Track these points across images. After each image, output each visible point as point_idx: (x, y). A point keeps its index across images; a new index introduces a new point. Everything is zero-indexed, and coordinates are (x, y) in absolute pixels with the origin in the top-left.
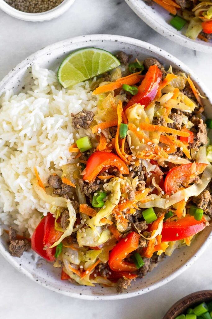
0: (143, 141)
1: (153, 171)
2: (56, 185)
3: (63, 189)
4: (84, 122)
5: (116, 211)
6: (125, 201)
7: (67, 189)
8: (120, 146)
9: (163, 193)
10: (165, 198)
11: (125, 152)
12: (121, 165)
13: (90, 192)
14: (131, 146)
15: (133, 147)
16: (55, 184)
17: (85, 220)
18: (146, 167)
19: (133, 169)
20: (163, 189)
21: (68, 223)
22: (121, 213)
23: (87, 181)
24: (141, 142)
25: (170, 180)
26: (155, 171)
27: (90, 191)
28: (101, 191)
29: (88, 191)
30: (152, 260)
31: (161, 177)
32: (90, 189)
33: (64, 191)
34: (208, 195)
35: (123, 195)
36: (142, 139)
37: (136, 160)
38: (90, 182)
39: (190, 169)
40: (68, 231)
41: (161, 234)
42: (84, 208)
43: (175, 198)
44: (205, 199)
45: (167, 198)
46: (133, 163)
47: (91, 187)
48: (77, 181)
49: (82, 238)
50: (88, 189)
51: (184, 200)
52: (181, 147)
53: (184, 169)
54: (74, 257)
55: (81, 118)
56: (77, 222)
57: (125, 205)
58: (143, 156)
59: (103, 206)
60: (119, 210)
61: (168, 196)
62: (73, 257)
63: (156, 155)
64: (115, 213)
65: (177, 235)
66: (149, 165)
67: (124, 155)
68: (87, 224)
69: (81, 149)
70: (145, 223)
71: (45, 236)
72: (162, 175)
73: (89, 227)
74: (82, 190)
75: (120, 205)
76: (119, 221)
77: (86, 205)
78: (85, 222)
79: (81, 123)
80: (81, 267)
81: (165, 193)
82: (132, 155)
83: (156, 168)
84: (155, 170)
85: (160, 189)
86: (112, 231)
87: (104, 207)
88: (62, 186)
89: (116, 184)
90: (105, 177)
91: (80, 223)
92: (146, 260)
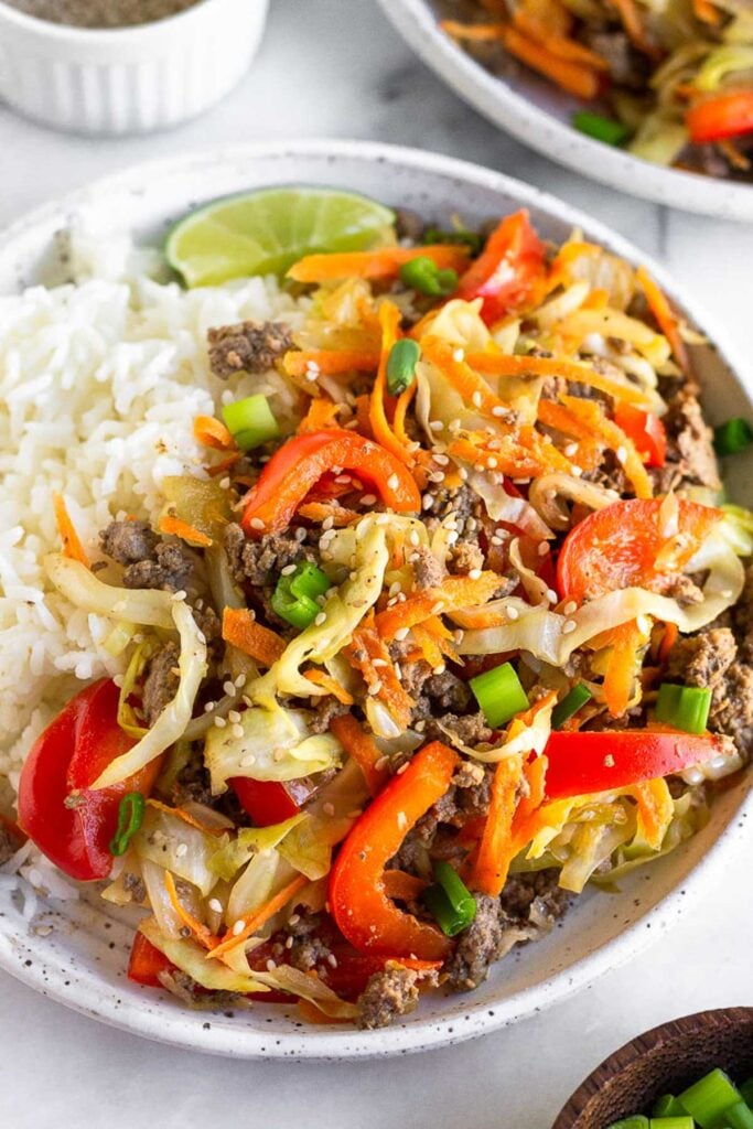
0: (477, 399)
1: (514, 520)
2: (136, 544)
3: (160, 557)
4: (254, 348)
5: (366, 640)
6: (403, 598)
7: (176, 561)
8: (390, 416)
9: (552, 596)
10: (561, 612)
11: (406, 432)
12: (390, 470)
13: (269, 566)
14: (430, 420)
15: (437, 425)
16: (132, 538)
17: (240, 680)
18: (488, 502)
19: (437, 505)
20: (553, 583)
21: (172, 686)
22: (385, 649)
23: (257, 523)
24: (468, 402)
25: (580, 549)
26: (522, 525)
27: (269, 556)
28: (310, 558)
29: (258, 559)
30: (505, 915)
31: (544, 548)
32: (268, 552)
33: (166, 567)
34: (726, 639)
35: (397, 573)
36: (471, 396)
37: (450, 469)
38: (269, 526)
39: (655, 517)
40: (173, 717)
41: (545, 752)
42: (242, 625)
43: (597, 613)
44: (716, 648)
45: (567, 612)
46: (439, 477)
47: (271, 542)
48: (219, 533)
49: (226, 743)
50: (262, 552)
51: (633, 624)
52: (617, 447)
53: (631, 513)
54: (189, 854)
55: (245, 333)
56: (210, 690)
57: (405, 613)
58: (477, 446)
59: (315, 614)
60: (380, 634)
61: (573, 606)
62: (182, 850)
63: (525, 451)
64: (361, 646)
65: (610, 761)
66: (497, 497)
67: (405, 445)
68: (251, 698)
69: (241, 432)
70: (480, 717)
71: (76, 756)
72: (549, 541)
73: (257, 706)
74: (235, 561)
75: (382, 616)
76: (375, 688)
77: (247, 615)
78: (241, 691)
79: (244, 347)
80: (216, 905)
81: (560, 597)
82: (434, 448)
83: (523, 513)
84: (520, 518)
85: (541, 584)
86: (349, 738)
87: (321, 618)
88: (159, 548)
89: (371, 533)
90: (329, 511)
91: (223, 694)
92: (482, 906)
